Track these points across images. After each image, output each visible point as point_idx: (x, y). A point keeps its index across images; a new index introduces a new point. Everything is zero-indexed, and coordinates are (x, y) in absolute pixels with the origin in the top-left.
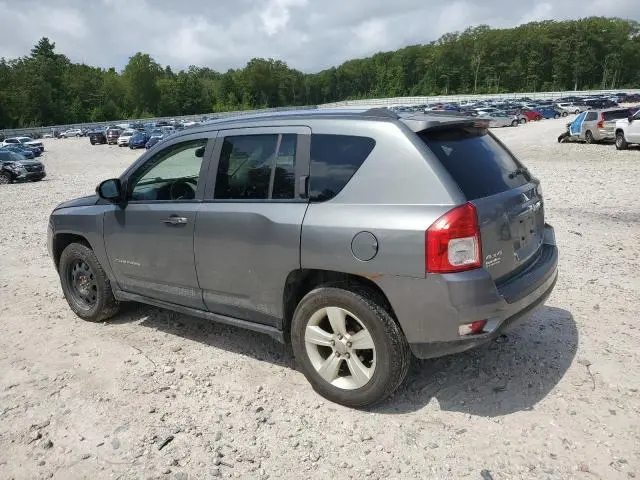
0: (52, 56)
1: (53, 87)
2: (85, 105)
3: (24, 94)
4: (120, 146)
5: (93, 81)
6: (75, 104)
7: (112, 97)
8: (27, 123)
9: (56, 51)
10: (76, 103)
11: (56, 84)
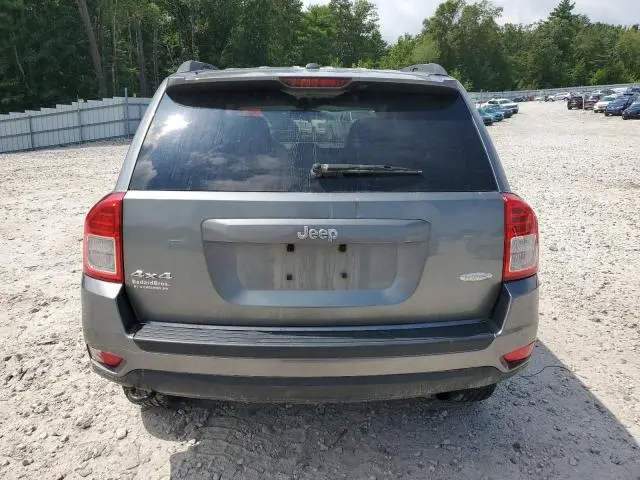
0: (569, 17)
1: (560, 48)
2: (589, 67)
3: (531, 58)
4: (596, 112)
5: (606, 41)
6: (578, 66)
7: (624, 57)
8: (526, 85)
9: (573, 12)
10: (580, 66)
11: (564, 46)
